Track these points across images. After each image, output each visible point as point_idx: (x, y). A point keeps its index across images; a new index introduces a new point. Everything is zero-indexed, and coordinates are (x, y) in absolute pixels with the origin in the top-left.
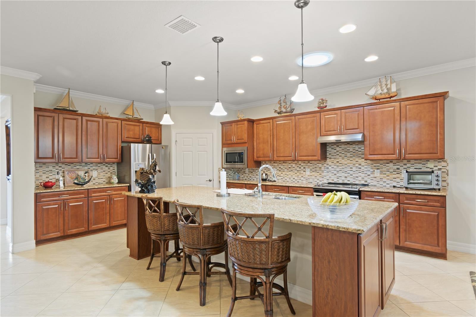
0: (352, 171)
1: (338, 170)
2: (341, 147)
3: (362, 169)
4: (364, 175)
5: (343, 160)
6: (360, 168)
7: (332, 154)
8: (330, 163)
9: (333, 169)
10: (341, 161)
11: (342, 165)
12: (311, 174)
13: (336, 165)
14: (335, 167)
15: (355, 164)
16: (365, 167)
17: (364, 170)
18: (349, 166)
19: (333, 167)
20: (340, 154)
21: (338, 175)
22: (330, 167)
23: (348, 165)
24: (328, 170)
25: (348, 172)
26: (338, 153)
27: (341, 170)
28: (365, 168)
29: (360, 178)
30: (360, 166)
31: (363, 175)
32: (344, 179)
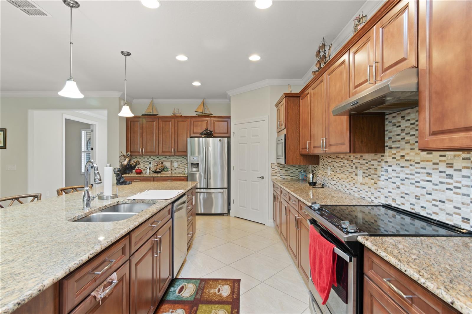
0: (431, 181)
1: (403, 176)
2: (409, 120)
3: (455, 179)
4: (460, 198)
5: (412, 153)
6: (450, 176)
7: (393, 139)
8: (389, 159)
9: (394, 174)
10: (408, 154)
11: (411, 165)
12: (364, 182)
13: (399, 164)
14: (398, 169)
15: (437, 164)
16: (465, 172)
17: (460, 182)
18: (425, 168)
19: (394, 169)
20: (407, 138)
21: (403, 188)
22: (390, 169)
23: (423, 164)
24: (387, 176)
25: (423, 184)
26: (403, 135)
27: (407, 176)
28: (464, 177)
29: (449, 207)
30: (450, 171)
31: (458, 199)
32: (413, 201)
